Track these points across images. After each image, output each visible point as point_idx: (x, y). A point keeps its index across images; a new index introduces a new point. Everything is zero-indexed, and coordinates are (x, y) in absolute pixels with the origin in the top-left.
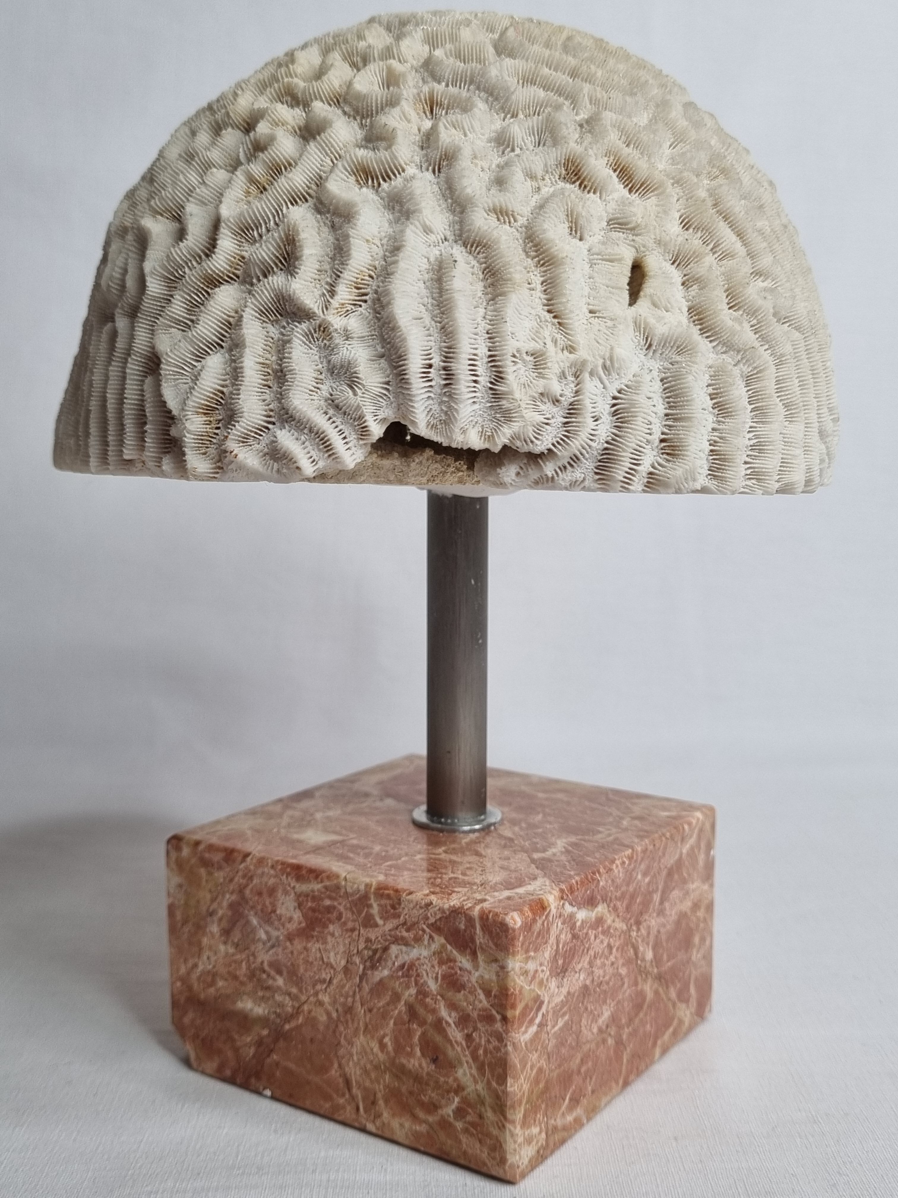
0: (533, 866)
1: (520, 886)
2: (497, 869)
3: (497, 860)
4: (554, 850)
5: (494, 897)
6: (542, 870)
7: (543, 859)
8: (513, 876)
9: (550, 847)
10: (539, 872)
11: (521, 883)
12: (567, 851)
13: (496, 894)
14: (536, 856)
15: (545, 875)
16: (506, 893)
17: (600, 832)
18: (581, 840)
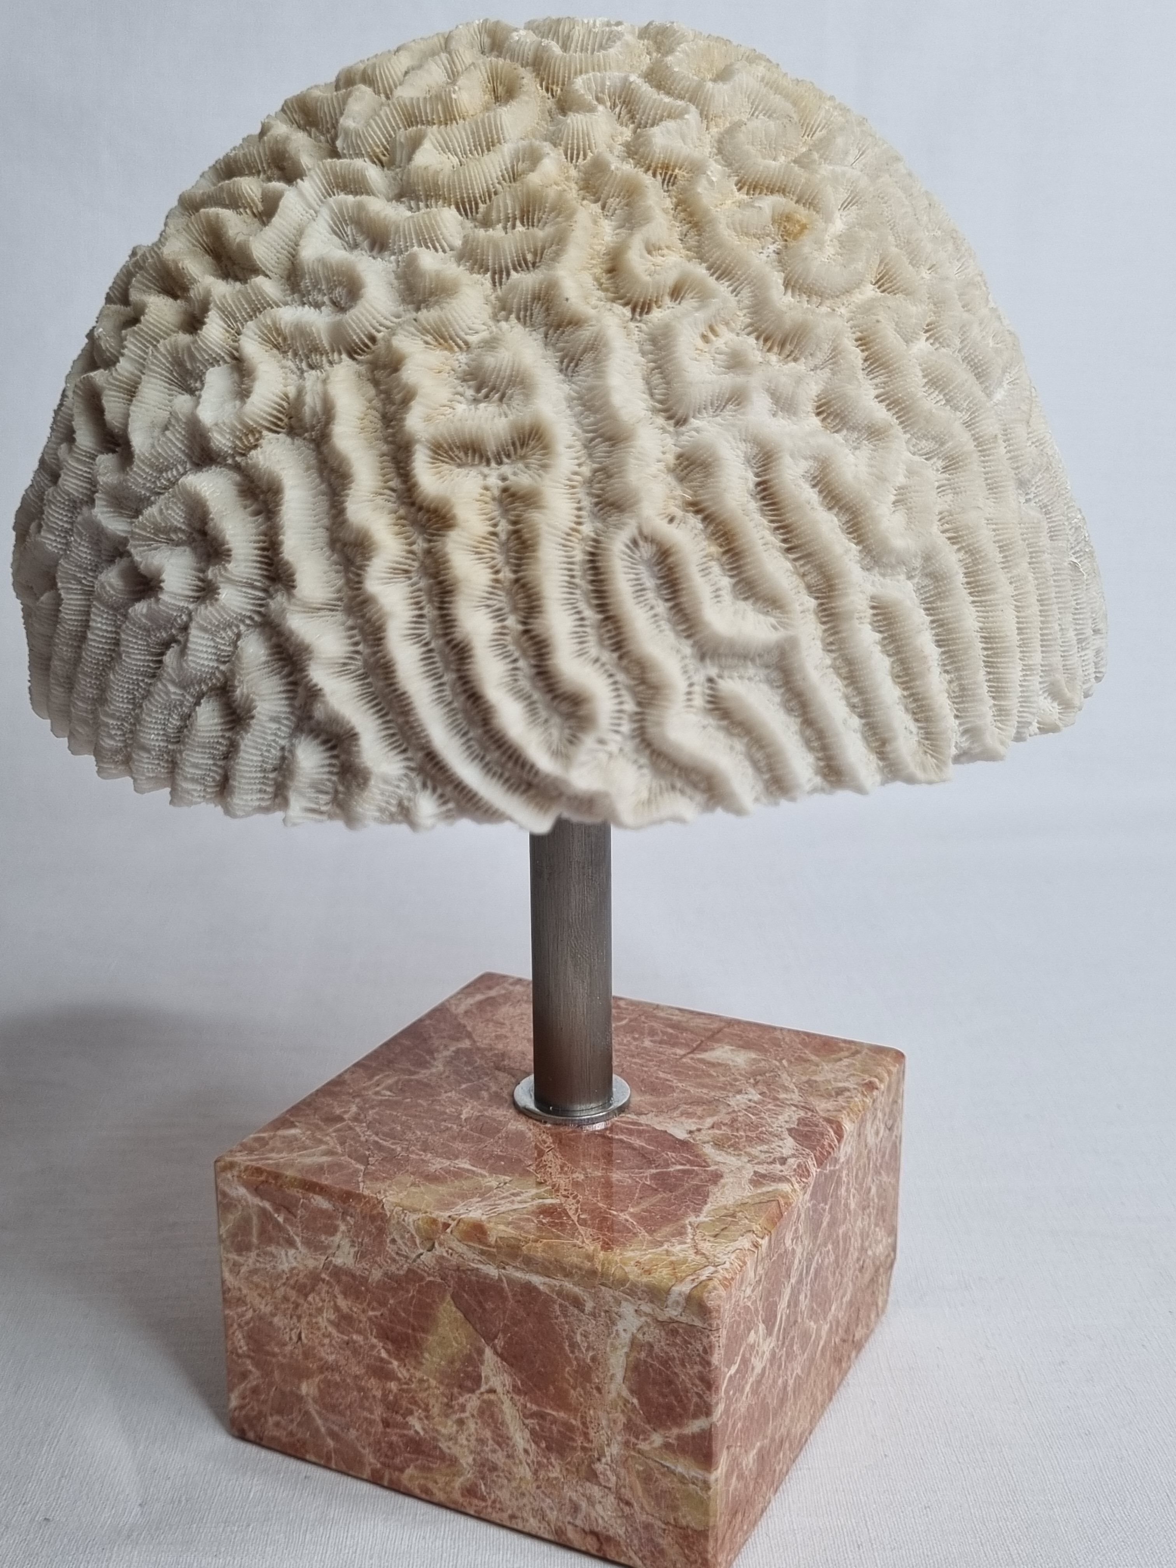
0: (469, 1029)
1: (481, 1003)
2: (507, 1022)
3: (509, 1034)
4: (447, 1053)
5: (504, 988)
6: (460, 1024)
7: (458, 1040)
8: (489, 1014)
9: (451, 1057)
10: (463, 1022)
11: (481, 1005)
12: (431, 1052)
13: (503, 992)
14: (466, 1044)
15: (456, 1017)
16: (493, 993)
17: (389, 1088)
18: (414, 1073)
